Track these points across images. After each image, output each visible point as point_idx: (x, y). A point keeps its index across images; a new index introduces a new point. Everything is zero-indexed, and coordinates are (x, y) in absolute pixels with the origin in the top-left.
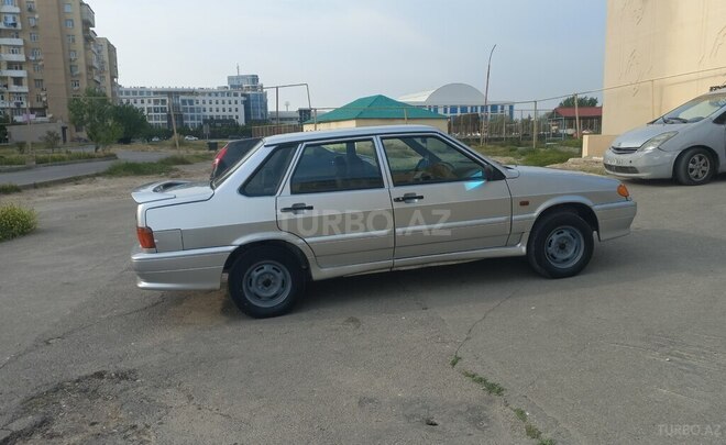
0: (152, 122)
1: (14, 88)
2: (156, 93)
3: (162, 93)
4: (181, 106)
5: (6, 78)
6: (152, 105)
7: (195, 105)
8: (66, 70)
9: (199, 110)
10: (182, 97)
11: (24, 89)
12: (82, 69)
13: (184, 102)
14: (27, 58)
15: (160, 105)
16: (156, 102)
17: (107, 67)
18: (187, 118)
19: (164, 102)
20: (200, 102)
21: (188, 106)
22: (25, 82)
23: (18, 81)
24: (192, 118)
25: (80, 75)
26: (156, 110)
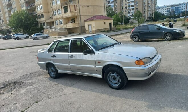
0: (166, 14)
1: (132, 11)
2: (168, 7)
3: (169, 6)
4: (175, 9)
5: (131, 9)
6: (166, 10)
7: (179, 8)
8: (143, 5)
9: (180, 9)
10: (175, 7)
11: (134, 11)
12: (146, 4)
13: (176, 8)
14: (135, 4)
15: (168, 10)
16: (168, 9)
17: (154, 2)
18: (176, 12)
19: (170, 9)
20: (181, 7)
21: (177, 9)
22: (134, 9)
23: (133, 9)
24: (178, 12)
25: (146, 6)
26: (167, 11)
